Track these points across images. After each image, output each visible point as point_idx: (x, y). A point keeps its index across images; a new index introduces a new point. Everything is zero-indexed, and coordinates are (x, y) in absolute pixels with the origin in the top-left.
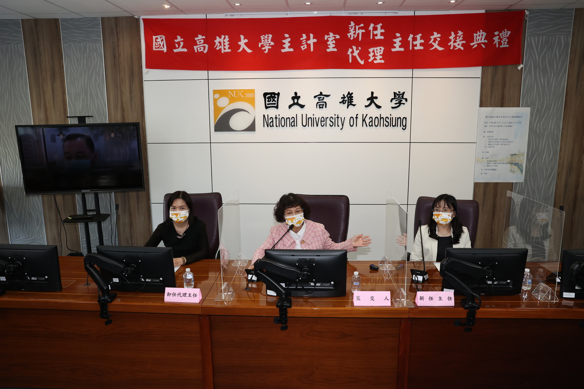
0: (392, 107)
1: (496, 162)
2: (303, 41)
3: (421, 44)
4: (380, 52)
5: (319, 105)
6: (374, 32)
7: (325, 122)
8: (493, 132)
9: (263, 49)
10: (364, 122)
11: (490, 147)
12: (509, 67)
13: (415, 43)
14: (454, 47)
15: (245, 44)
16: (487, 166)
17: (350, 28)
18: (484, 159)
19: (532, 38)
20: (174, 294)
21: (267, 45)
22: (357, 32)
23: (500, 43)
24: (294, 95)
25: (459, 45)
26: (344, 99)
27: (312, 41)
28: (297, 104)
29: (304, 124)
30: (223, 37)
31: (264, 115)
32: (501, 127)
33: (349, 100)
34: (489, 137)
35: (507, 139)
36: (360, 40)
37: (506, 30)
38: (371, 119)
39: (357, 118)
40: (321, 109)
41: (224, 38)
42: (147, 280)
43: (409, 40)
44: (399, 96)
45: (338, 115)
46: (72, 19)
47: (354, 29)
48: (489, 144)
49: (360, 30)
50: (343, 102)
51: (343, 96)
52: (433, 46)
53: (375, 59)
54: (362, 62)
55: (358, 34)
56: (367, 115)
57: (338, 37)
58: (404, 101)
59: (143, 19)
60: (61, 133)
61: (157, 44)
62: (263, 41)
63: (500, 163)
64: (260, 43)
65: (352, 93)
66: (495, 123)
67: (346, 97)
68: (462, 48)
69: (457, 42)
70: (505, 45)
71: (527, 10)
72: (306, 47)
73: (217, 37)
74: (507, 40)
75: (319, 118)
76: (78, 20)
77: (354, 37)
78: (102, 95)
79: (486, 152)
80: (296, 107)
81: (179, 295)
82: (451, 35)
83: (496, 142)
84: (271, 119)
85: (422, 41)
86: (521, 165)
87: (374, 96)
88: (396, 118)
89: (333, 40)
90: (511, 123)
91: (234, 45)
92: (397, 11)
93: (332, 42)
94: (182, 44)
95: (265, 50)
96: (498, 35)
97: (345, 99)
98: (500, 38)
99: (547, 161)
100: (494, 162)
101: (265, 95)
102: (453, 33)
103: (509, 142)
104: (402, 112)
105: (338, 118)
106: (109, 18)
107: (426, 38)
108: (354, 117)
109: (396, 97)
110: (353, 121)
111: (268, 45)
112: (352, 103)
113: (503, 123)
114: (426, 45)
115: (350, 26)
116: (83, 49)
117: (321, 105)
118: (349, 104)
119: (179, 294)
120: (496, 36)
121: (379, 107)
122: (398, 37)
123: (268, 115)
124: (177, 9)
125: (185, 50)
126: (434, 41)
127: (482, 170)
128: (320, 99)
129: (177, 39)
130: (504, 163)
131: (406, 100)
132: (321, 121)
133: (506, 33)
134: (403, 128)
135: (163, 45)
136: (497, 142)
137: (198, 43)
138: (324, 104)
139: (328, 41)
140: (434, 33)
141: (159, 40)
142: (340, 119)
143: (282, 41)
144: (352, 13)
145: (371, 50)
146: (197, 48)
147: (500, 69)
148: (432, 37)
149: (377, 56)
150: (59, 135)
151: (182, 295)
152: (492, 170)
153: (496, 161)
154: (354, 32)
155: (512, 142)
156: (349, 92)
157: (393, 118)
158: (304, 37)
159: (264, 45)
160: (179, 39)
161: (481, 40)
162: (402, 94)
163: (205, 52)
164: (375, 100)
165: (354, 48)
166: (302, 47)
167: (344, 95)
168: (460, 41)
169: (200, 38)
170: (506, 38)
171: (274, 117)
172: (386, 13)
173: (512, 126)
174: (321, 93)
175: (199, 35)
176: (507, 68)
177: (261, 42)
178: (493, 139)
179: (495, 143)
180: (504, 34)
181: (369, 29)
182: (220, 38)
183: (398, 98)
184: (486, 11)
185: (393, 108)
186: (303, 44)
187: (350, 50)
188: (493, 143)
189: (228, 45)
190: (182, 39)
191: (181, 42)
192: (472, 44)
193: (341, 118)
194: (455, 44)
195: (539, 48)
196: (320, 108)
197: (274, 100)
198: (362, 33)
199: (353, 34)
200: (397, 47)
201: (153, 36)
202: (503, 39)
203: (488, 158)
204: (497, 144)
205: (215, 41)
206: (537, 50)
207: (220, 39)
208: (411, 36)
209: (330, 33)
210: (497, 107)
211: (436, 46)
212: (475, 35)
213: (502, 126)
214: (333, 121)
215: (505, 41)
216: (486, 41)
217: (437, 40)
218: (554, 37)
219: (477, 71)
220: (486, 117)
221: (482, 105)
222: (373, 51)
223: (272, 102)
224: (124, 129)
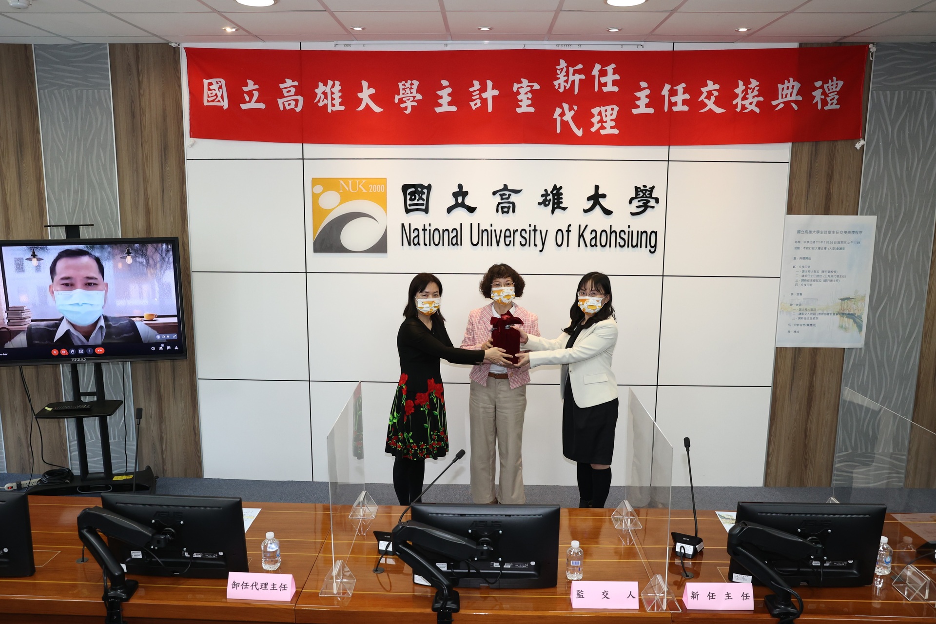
0: (631, 213)
1: (814, 312)
2: (474, 94)
3: (685, 102)
4: (611, 115)
5: (502, 208)
6: (601, 78)
7: (511, 239)
8: (810, 258)
9: (403, 106)
10: (582, 239)
11: (805, 285)
12: (840, 145)
13: (673, 99)
14: (743, 107)
15: (371, 96)
16: (799, 318)
17: (559, 72)
18: (794, 307)
19: (881, 92)
20: (245, 585)
21: (409, 100)
22: (571, 78)
23: (824, 102)
24: (457, 190)
25: (751, 103)
26: (546, 198)
27: (490, 93)
28: (463, 205)
29: (475, 242)
30: (330, 83)
31: (403, 225)
32: (824, 250)
33: (556, 199)
34: (803, 267)
35: (835, 271)
36: (576, 92)
37: (835, 78)
38: (594, 233)
39: (568, 231)
40: (505, 214)
41: (333, 86)
42: (195, 555)
43: (663, 93)
44: (644, 194)
45: (535, 226)
46: (55, 46)
47: (565, 74)
48: (803, 280)
49: (576, 74)
50: (545, 203)
51: (545, 193)
52: (706, 105)
53: (603, 128)
54: (579, 133)
55: (573, 82)
56: (587, 226)
57: (536, 86)
58: (652, 203)
59: (186, 49)
60: (34, 255)
61: (211, 94)
62: (402, 92)
63: (822, 314)
64: (396, 95)
65: (561, 188)
66: (814, 242)
67: (549, 195)
68: (757, 110)
69: (747, 99)
70: (832, 105)
71: (873, 43)
72: (479, 105)
73: (320, 84)
74: (837, 97)
75: (501, 230)
76: (66, 47)
77: (565, 87)
78: (111, 184)
79: (798, 294)
80: (460, 212)
81: (254, 587)
82: (737, 86)
83: (814, 276)
84: (416, 232)
85: (687, 96)
86: (860, 317)
87: (600, 192)
88: (638, 231)
89: (528, 92)
90: (842, 242)
91: (350, 97)
92: (642, 43)
93: (527, 96)
94: (256, 94)
95: (406, 108)
96: (822, 87)
97: (548, 198)
98: (824, 93)
99: (905, 311)
100: (811, 312)
101: (405, 188)
102: (741, 83)
103: (838, 276)
104: (649, 221)
105: (535, 230)
106: (123, 46)
107: (694, 91)
108: (564, 229)
109: (640, 194)
110: (562, 236)
111: (412, 99)
112: (561, 205)
113: (828, 242)
114: (694, 103)
115: (558, 67)
116: (75, 100)
117: (505, 207)
118: (556, 206)
119: (255, 585)
120: (817, 88)
121: (608, 212)
122: (644, 89)
123: (410, 224)
124: (247, 34)
125: (262, 106)
126: (708, 97)
127: (790, 325)
128: (504, 197)
129: (247, 85)
130: (828, 314)
131: (657, 201)
132: (505, 237)
133: (835, 85)
134: (650, 250)
135: (222, 97)
136: (818, 276)
137: (286, 94)
138: (511, 205)
139: (518, 93)
140: (708, 82)
141: (215, 86)
142: (538, 233)
143: (437, 92)
144: (562, 45)
145: (595, 111)
146: (283, 103)
147: (824, 147)
148: (704, 90)
149: (606, 122)
150: (30, 259)
151: (259, 587)
152: (808, 325)
153: (815, 310)
154: (566, 78)
155: (843, 276)
156: (555, 186)
157: (632, 231)
158: (477, 85)
159: (404, 99)
160: (251, 86)
161: (791, 96)
162: (650, 190)
163: (298, 109)
164: (601, 200)
165: (566, 106)
166: (472, 104)
167: (546, 190)
168: (753, 97)
169: (289, 84)
170: (836, 93)
171: (421, 228)
172: (622, 45)
173: (844, 248)
174: (505, 186)
175: (286, 80)
176: (835, 146)
177: (399, 94)
178: (809, 271)
179: (813, 278)
180: (832, 85)
181: (593, 74)
182: (326, 84)
183: (642, 197)
184: (800, 44)
185: (633, 214)
186: (474, 98)
187: (558, 111)
188: (810, 278)
189: (340, 97)
190: (257, 87)
191: (254, 92)
192: (774, 103)
193: (541, 231)
194: (744, 102)
195: (894, 111)
196: (503, 212)
197: (421, 198)
198: (580, 80)
199: (565, 82)
200: (642, 107)
201: (204, 80)
202: (829, 95)
203: (800, 305)
204: (817, 281)
205: (316, 91)
206: (890, 115)
207: (324, 87)
208: (667, 87)
209: (522, 80)
210: (817, 214)
211: (711, 105)
212: (780, 86)
213: (825, 248)
214: (527, 236)
215: (833, 99)
216: (800, 98)
217: (713, 95)
218: (919, 93)
219: (783, 151)
220: (799, 232)
221: (791, 210)
222: (600, 114)
223: (418, 200)
224: (150, 248)
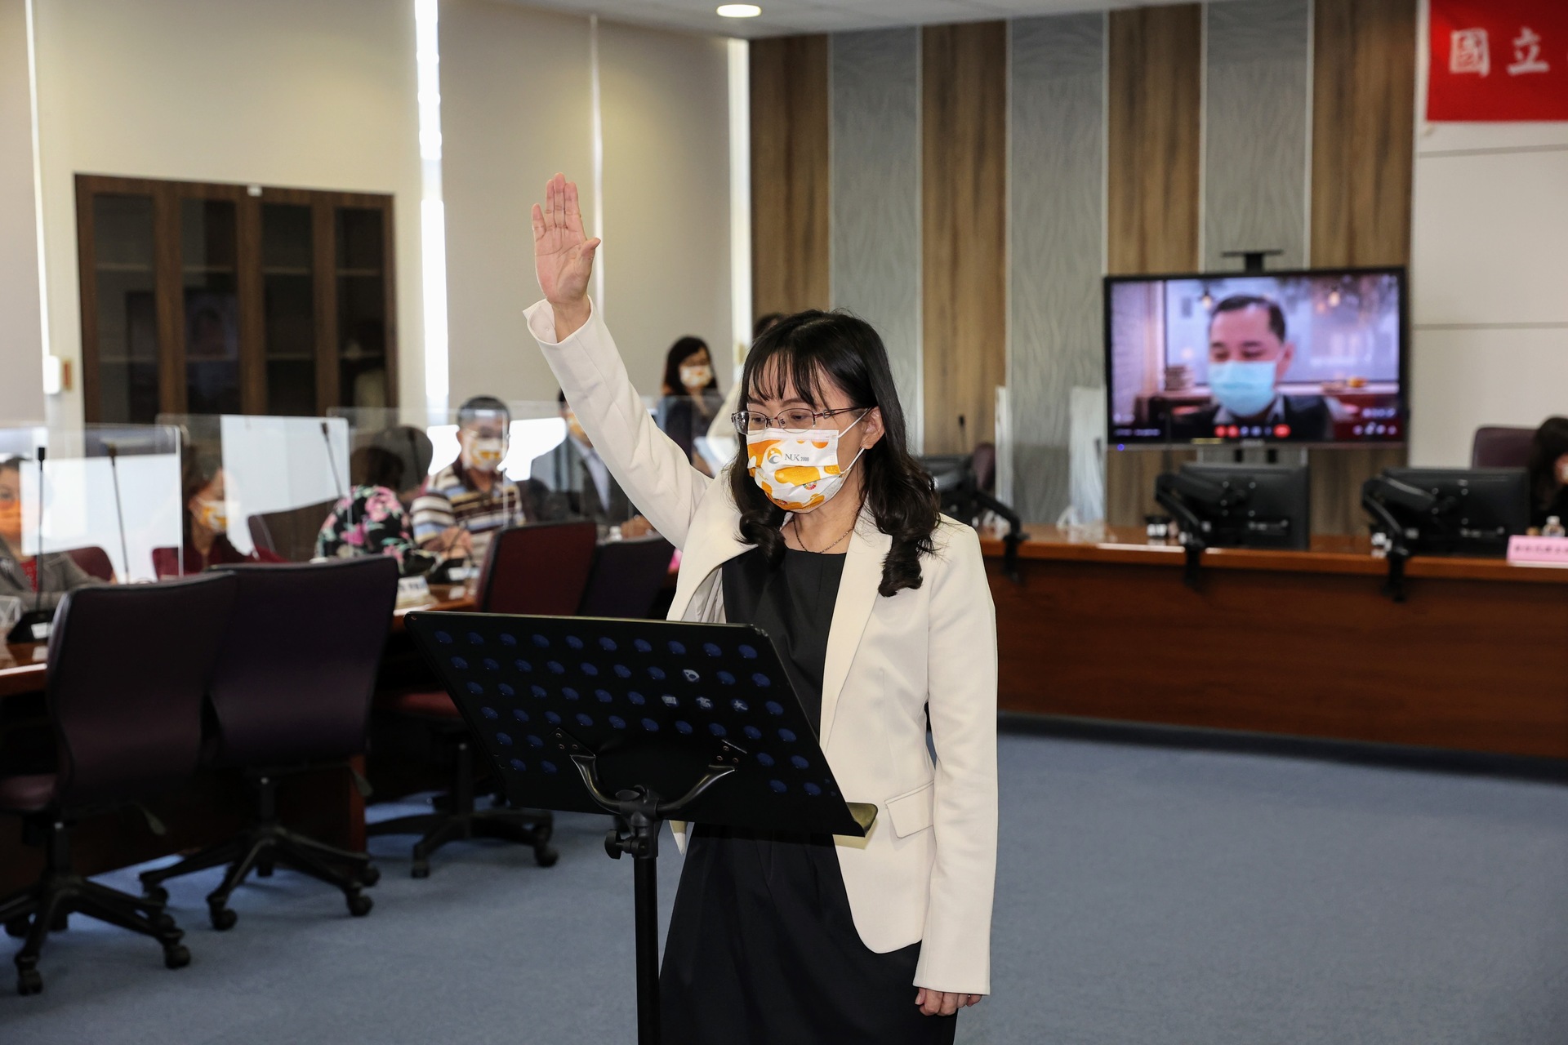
20: (1528, 549)
42: (1474, 534)
60: (1207, 294)
61: (1464, 53)
78: (1299, 196)
94: (1534, 51)
125: (1543, 67)
129: (1520, 36)
135: (1480, 57)
141: (1470, 42)
150: (1201, 299)
160: (1528, 37)
190: (1537, 38)
191: (1531, 46)
201: (1453, 33)
224: (1365, 283)
